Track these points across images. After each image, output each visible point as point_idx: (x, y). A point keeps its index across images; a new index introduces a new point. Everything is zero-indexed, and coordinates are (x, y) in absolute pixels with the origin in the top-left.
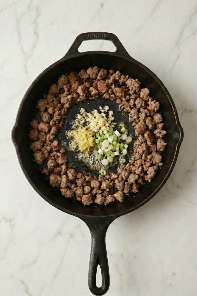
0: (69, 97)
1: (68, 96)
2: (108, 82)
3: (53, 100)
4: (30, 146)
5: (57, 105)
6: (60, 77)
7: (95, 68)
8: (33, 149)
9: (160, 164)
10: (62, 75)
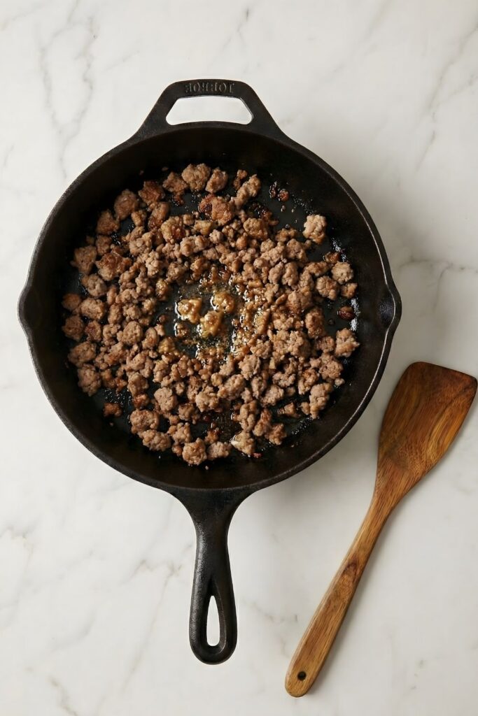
0: (147, 236)
1: (143, 236)
2: (234, 201)
3: (109, 251)
4: (68, 357)
5: (120, 260)
6: (119, 193)
7: (201, 166)
8: (76, 360)
9: (339, 382)
10: (124, 189)
